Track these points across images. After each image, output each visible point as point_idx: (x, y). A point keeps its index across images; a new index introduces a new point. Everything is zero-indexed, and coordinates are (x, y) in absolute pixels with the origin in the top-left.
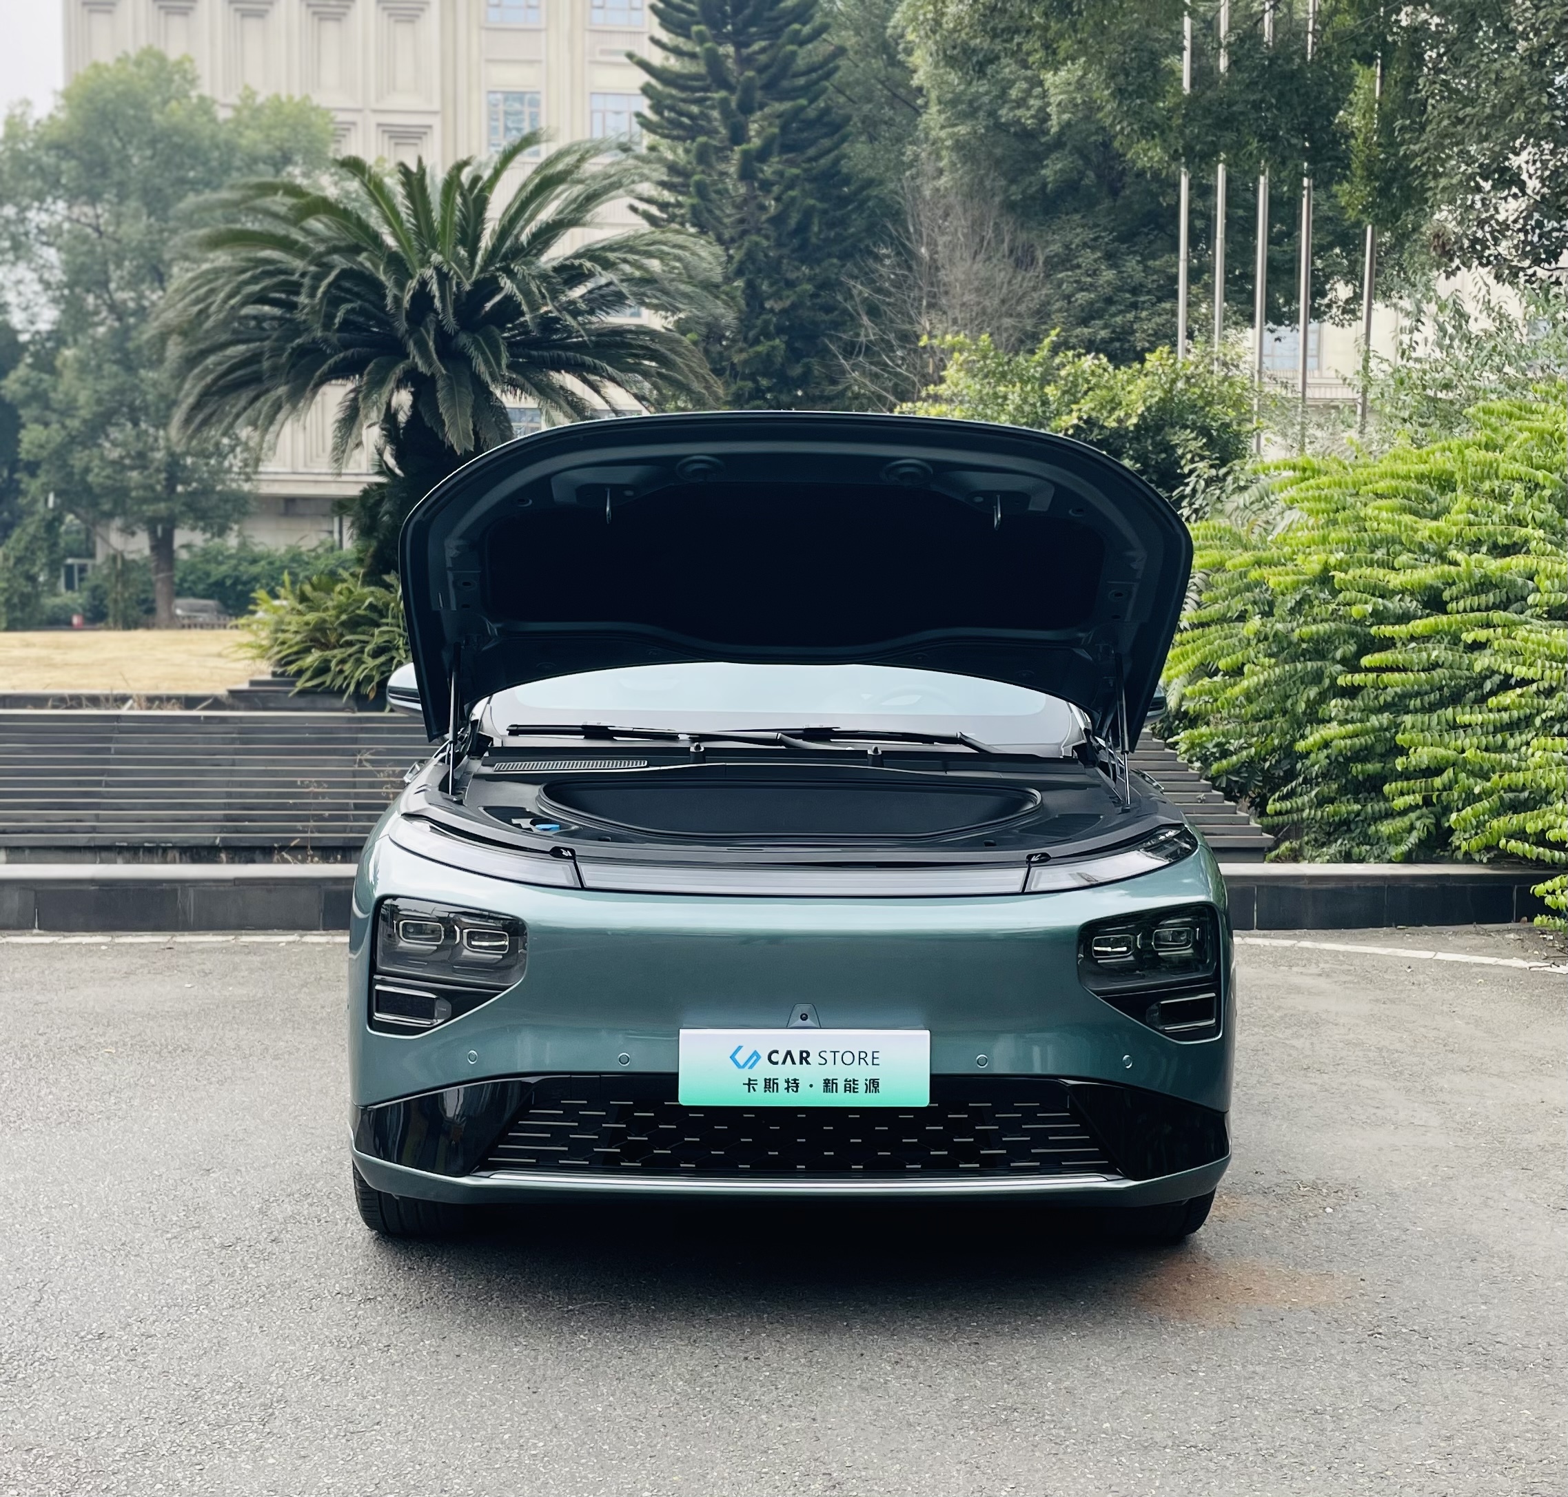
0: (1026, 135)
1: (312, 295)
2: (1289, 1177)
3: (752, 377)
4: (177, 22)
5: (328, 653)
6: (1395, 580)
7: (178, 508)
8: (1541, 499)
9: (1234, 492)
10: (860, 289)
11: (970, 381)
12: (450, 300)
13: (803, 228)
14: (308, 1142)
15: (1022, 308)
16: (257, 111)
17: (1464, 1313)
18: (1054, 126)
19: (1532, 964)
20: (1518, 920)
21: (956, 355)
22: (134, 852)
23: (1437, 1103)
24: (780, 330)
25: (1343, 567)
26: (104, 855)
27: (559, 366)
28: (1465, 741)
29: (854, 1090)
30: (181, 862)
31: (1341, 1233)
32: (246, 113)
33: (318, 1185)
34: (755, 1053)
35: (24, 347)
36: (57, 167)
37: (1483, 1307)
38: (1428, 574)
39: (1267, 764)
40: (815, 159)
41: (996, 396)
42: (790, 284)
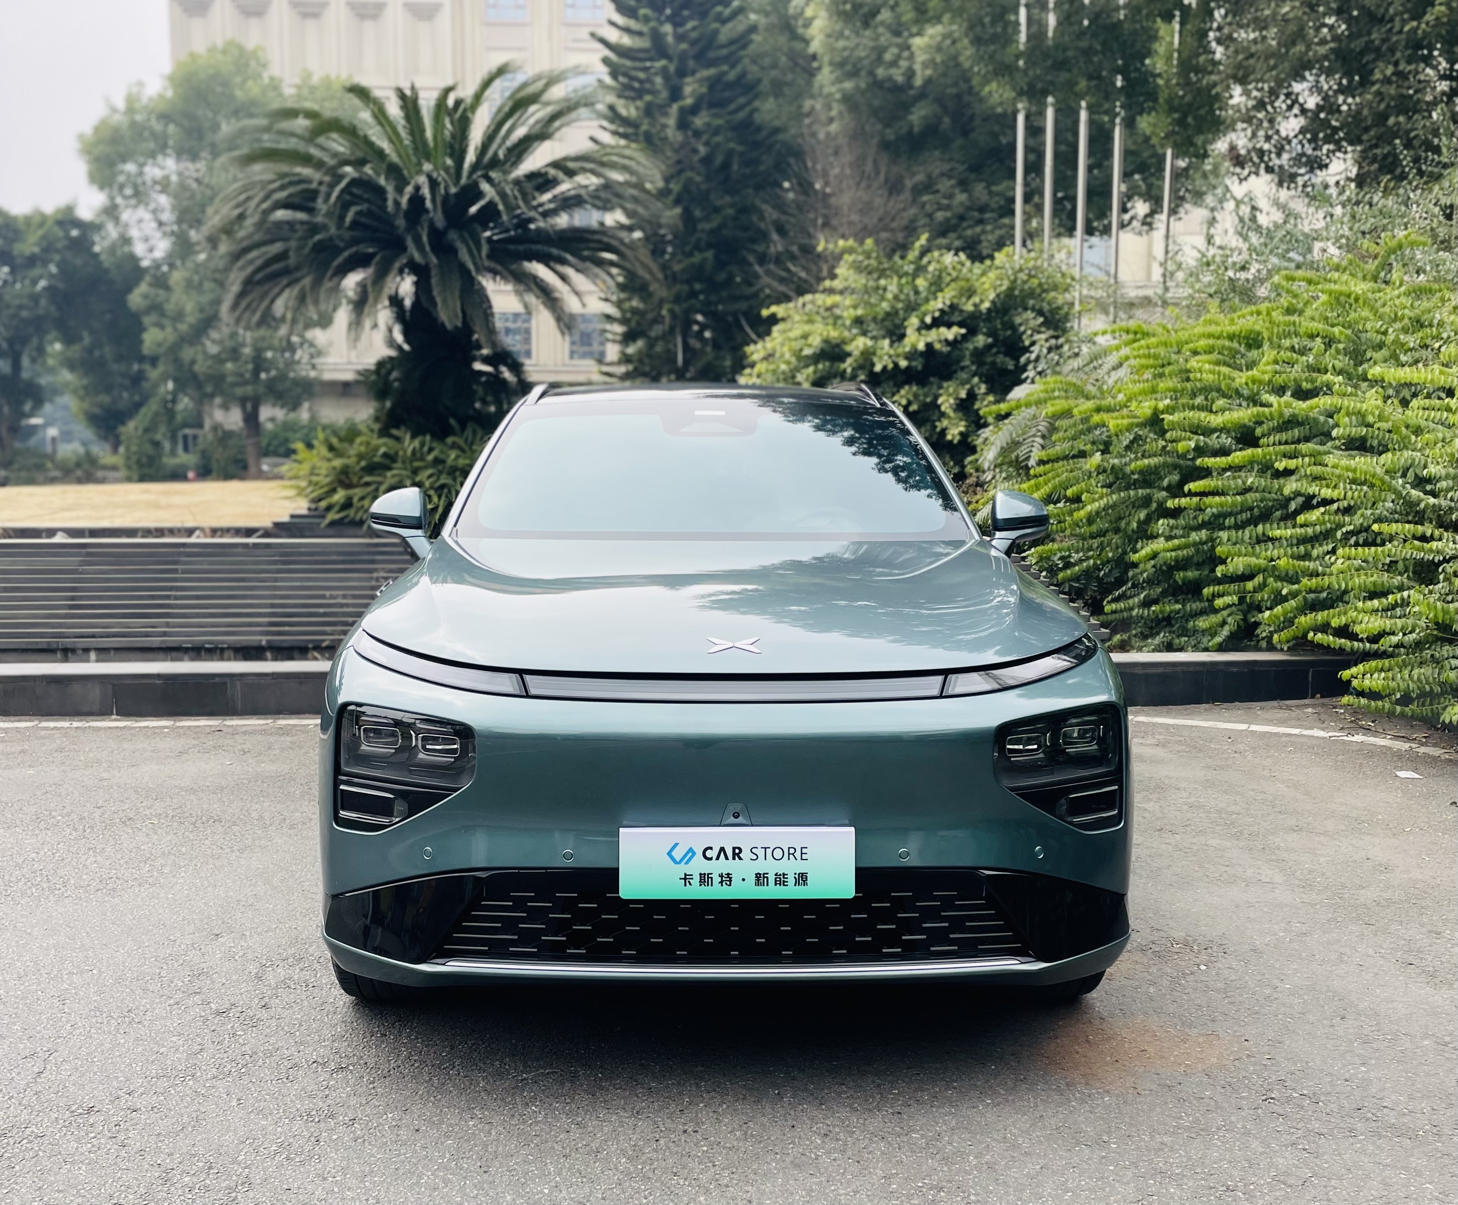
0: (896, 89)
1: (327, 200)
2: (1162, 934)
3: (689, 282)
4: (254, 22)
5: (351, 492)
6: (1216, 420)
7: (261, 390)
8: (1338, 351)
9: (1069, 357)
10: (770, 213)
11: (857, 277)
12: (439, 200)
13: (726, 166)
14: (307, 907)
15: (894, 225)
16: (313, 89)
17: (1347, 1076)
18: (918, 82)
19: (1331, 734)
20: (1313, 697)
21: (846, 257)
22: (198, 652)
23: (1277, 860)
24: (709, 246)
25: (1170, 410)
26: (174, 654)
27: (531, 257)
28: (1272, 551)
29: (784, 884)
30: (236, 659)
31: (1218, 991)
32: (305, 92)
33: (310, 950)
34: (691, 850)
35: (144, 271)
36: (165, 132)
37: (1363, 1069)
38: (1243, 414)
39: (1102, 573)
40: (735, 112)
41: (878, 288)
42: (717, 210)
